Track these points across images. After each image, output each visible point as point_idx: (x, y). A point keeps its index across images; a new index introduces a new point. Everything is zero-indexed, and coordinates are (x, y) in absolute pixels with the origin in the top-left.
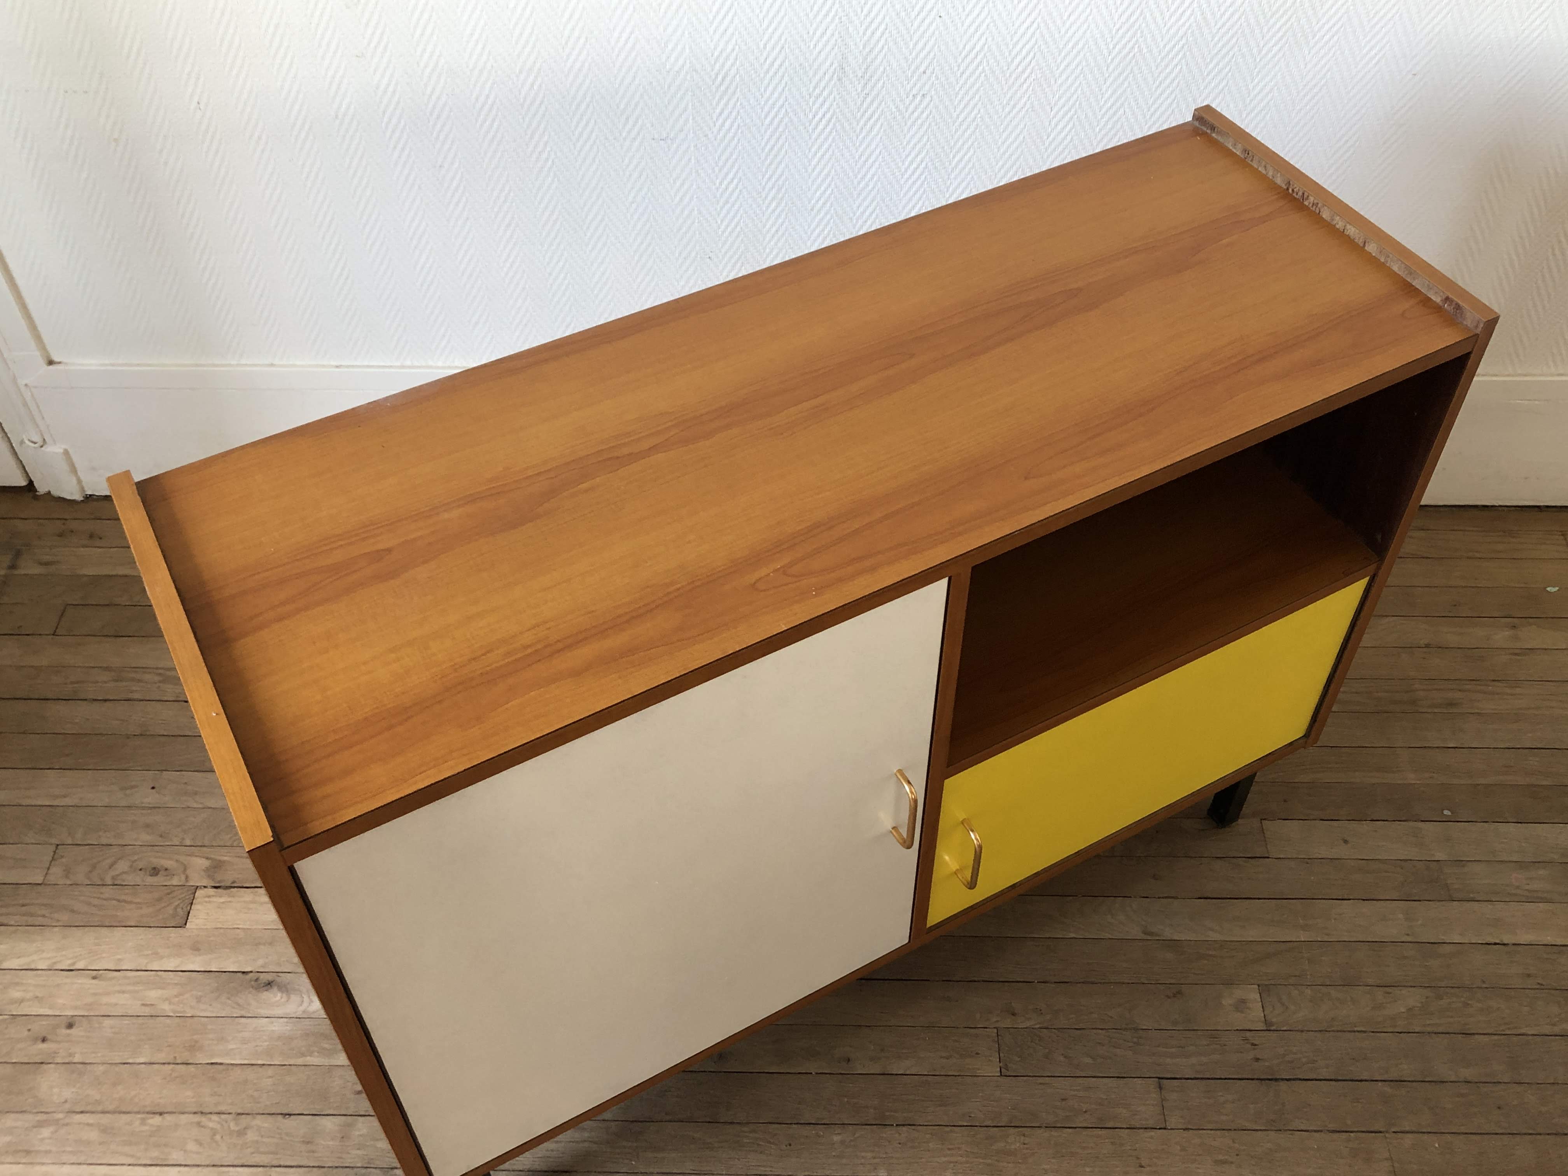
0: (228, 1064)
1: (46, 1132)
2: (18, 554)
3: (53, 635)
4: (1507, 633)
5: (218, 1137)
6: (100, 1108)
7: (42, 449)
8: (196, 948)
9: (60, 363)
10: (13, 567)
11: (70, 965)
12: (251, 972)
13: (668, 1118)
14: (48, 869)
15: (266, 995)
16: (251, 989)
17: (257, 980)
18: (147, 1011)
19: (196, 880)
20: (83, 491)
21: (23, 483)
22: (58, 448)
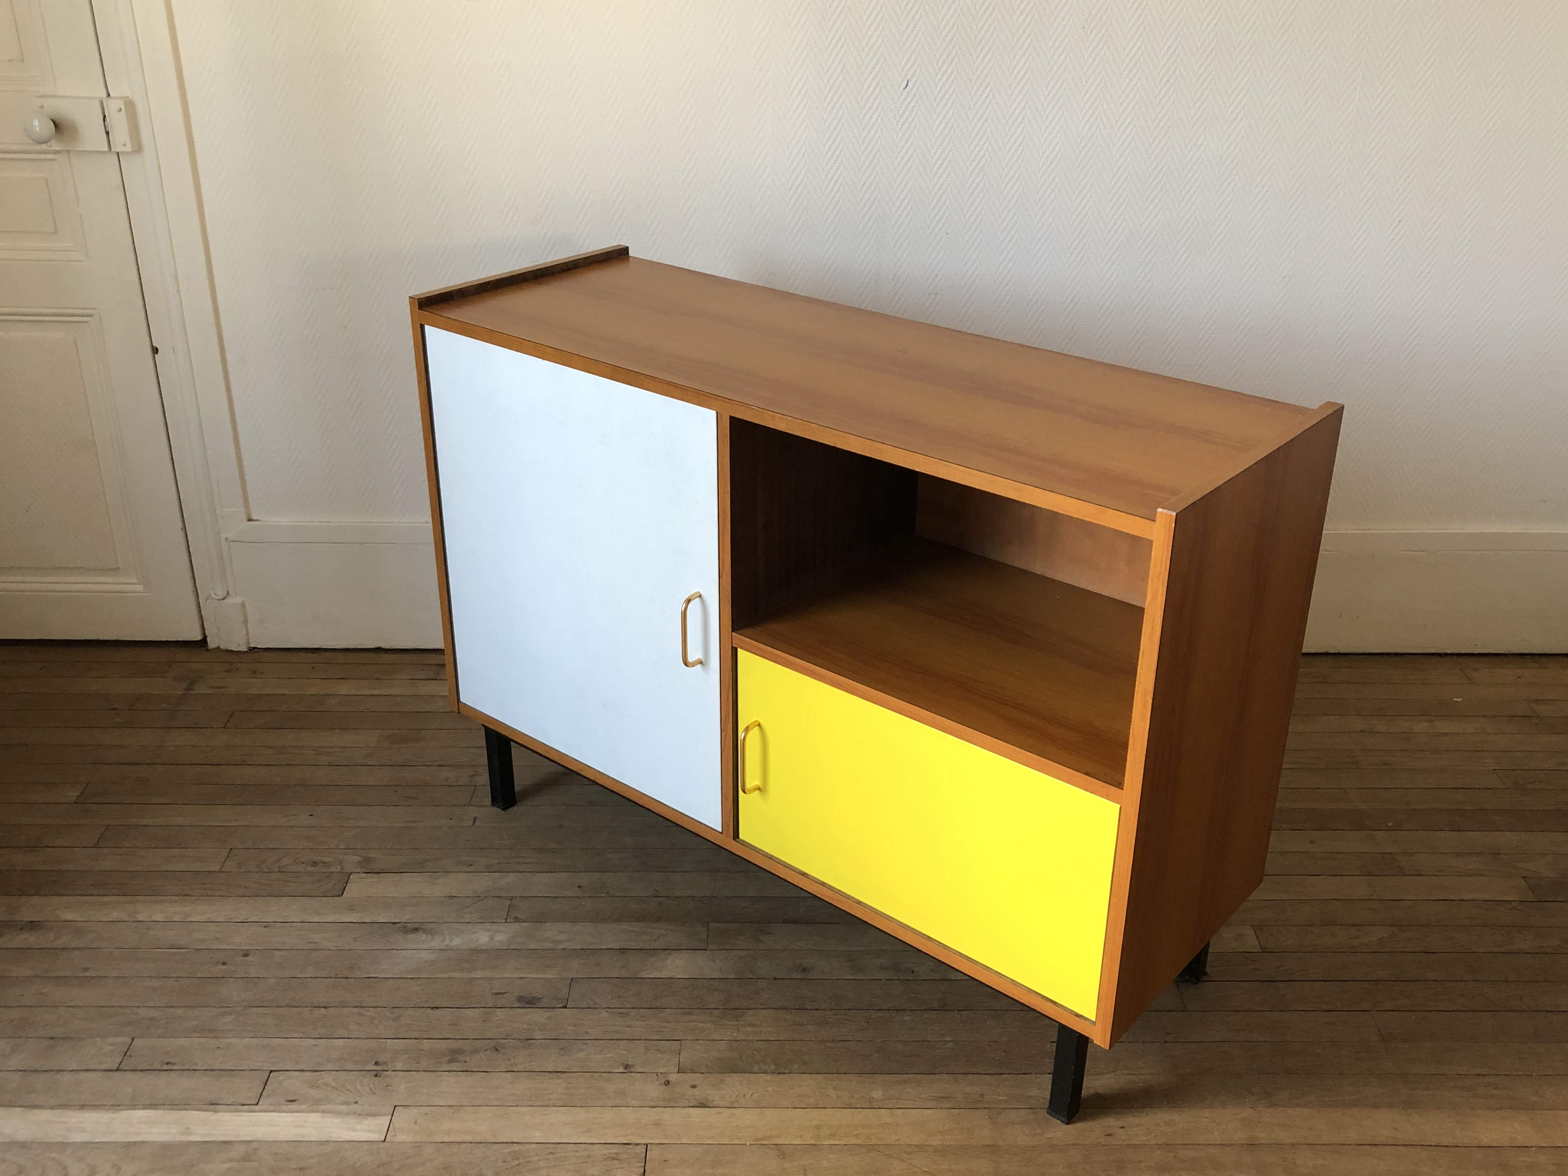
0: (382, 978)
1: (229, 1019)
2: (193, 682)
3: (224, 728)
4: (1425, 724)
5: (375, 1021)
6: (275, 1004)
7: (225, 600)
8: (351, 908)
9: (257, 520)
10: (187, 689)
11: (245, 919)
12: (400, 922)
13: (761, 1007)
14: (224, 862)
15: (412, 936)
16: (400, 933)
17: (405, 927)
18: (311, 946)
19: (348, 868)
20: (248, 643)
21: (199, 637)
22: (238, 600)
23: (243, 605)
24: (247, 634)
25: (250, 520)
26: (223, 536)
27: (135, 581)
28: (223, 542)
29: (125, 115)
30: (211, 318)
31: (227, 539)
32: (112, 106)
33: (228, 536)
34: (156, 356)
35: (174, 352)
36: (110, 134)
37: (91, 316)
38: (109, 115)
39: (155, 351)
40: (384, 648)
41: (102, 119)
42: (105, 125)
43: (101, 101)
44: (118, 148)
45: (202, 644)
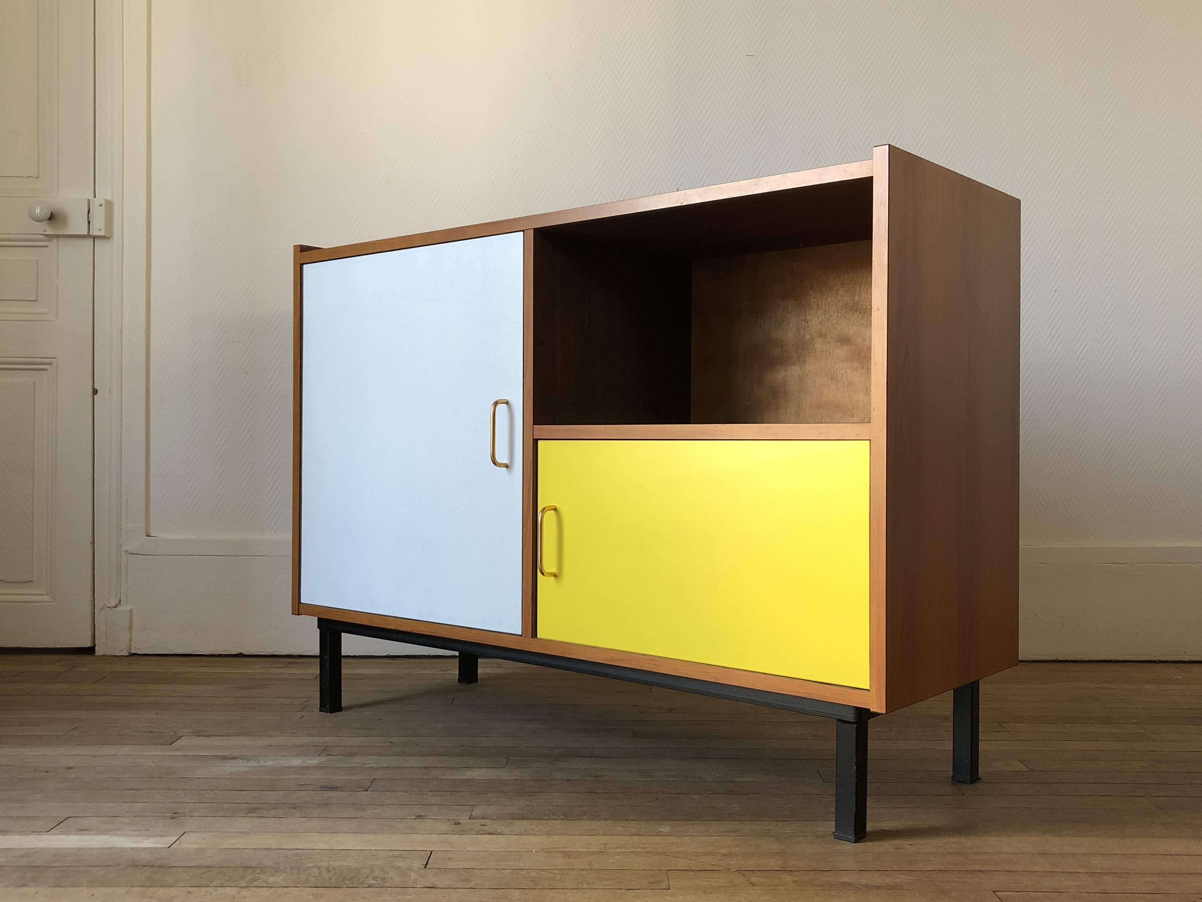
0: (195, 778)
1: (39, 795)
2: (76, 667)
5: (181, 796)
6: (87, 789)
7: (116, 608)
8: (177, 750)
9: (154, 536)
10: (70, 669)
11: (76, 754)
12: (221, 755)
14: (68, 732)
15: (229, 761)
16: (219, 760)
17: (225, 757)
18: (134, 765)
20: (130, 648)
21: (88, 644)
22: (128, 608)
23: (131, 610)
24: (131, 640)
25: (147, 536)
26: (124, 548)
27: (44, 592)
28: (123, 554)
29: (104, 210)
30: (143, 364)
31: (126, 551)
32: (96, 203)
33: (128, 548)
34: (95, 396)
35: (110, 393)
36: (91, 223)
37: (50, 364)
38: (93, 211)
39: (95, 392)
40: (244, 654)
41: (87, 212)
42: (88, 216)
43: (89, 200)
44: (94, 232)
45: (90, 651)
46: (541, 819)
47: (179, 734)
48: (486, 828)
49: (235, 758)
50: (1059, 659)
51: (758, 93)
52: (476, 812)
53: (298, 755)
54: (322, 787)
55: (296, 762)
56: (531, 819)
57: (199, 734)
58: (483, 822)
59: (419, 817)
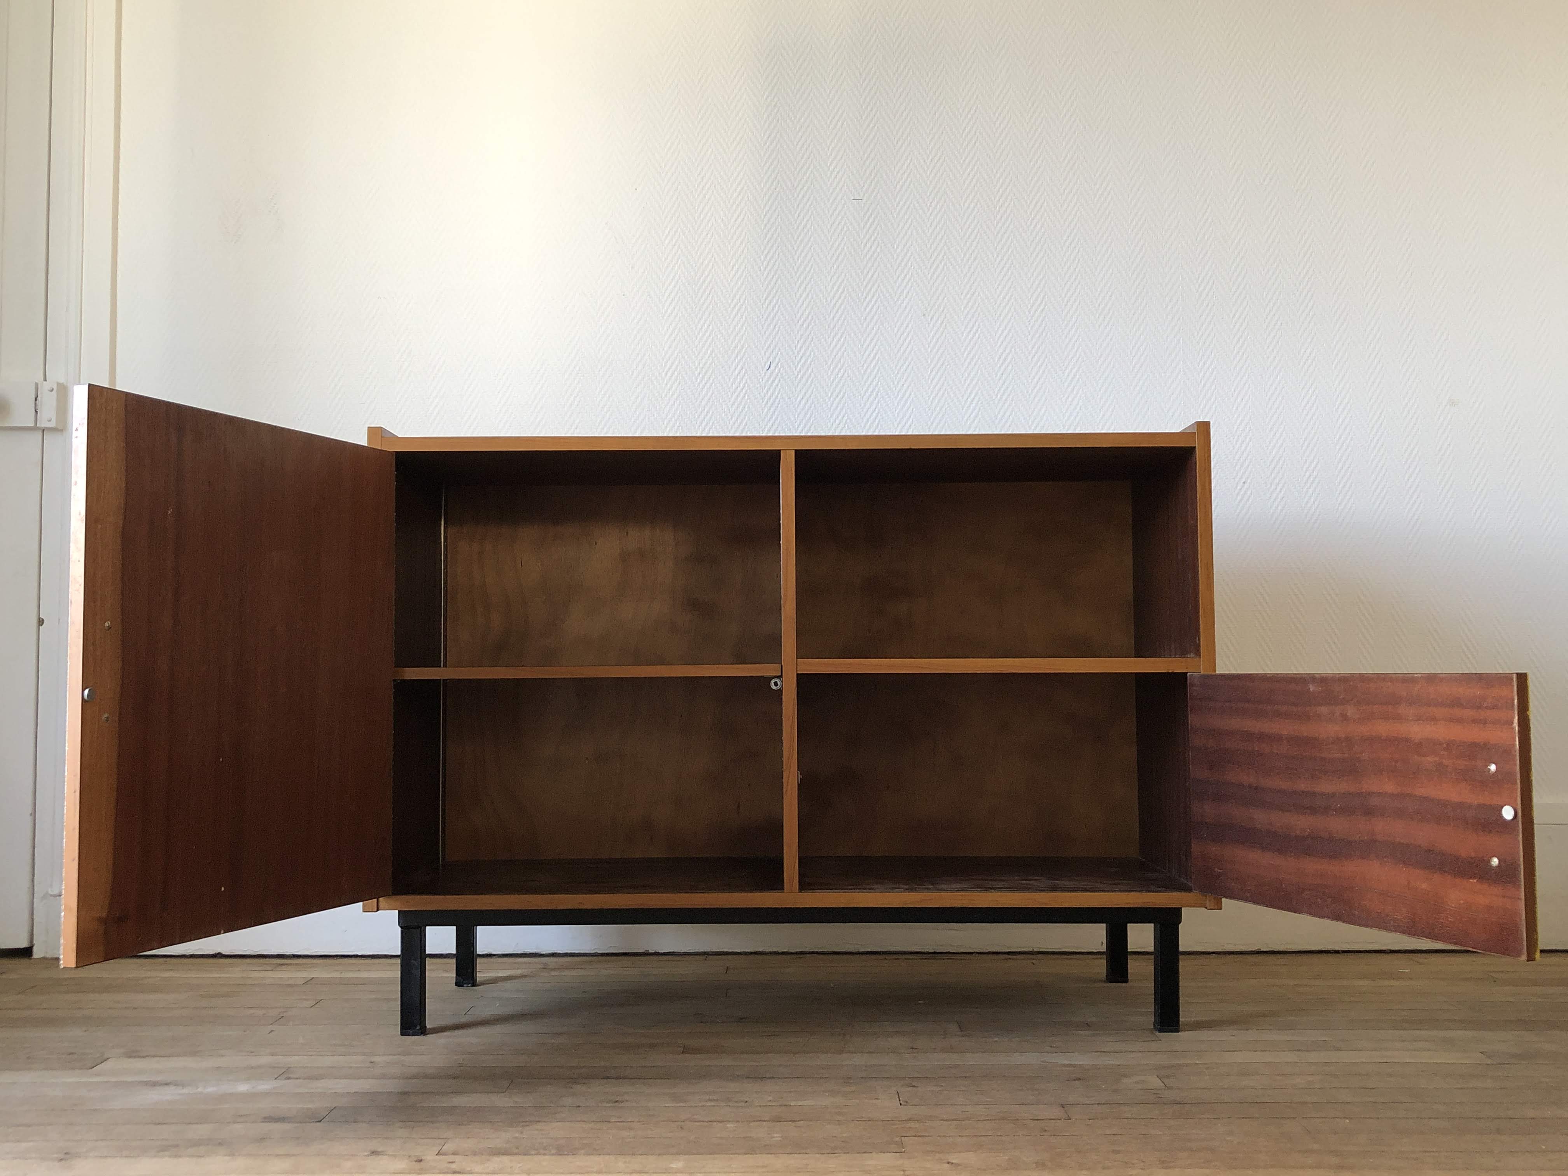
0: (108, 1109)
3: (20, 993)
12: (150, 1081)
15: (159, 1088)
16: (146, 1086)
17: (155, 1083)
18: (35, 1094)
19: (109, 1055)
21: (24, 945)
29: (56, 396)
32: (46, 386)
34: (41, 627)
35: (59, 624)
36: (38, 412)
38: (41, 398)
39: (41, 622)
40: (224, 953)
41: (34, 399)
42: (35, 404)
43: (37, 384)
44: (43, 424)
45: (26, 952)
46: (526, 1154)
47: (106, 1056)
48: (453, 1166)
49: (166, 1084)
50: (1262, 950)
51: (868, 245)
52: (449, 1147)
53: (248, 1079)
54: (265, 1118)
55: (243, 1088)
56: (516, 1154)
57: (132, 1054)
58: (452, 1158)
59: (374, 1153)
